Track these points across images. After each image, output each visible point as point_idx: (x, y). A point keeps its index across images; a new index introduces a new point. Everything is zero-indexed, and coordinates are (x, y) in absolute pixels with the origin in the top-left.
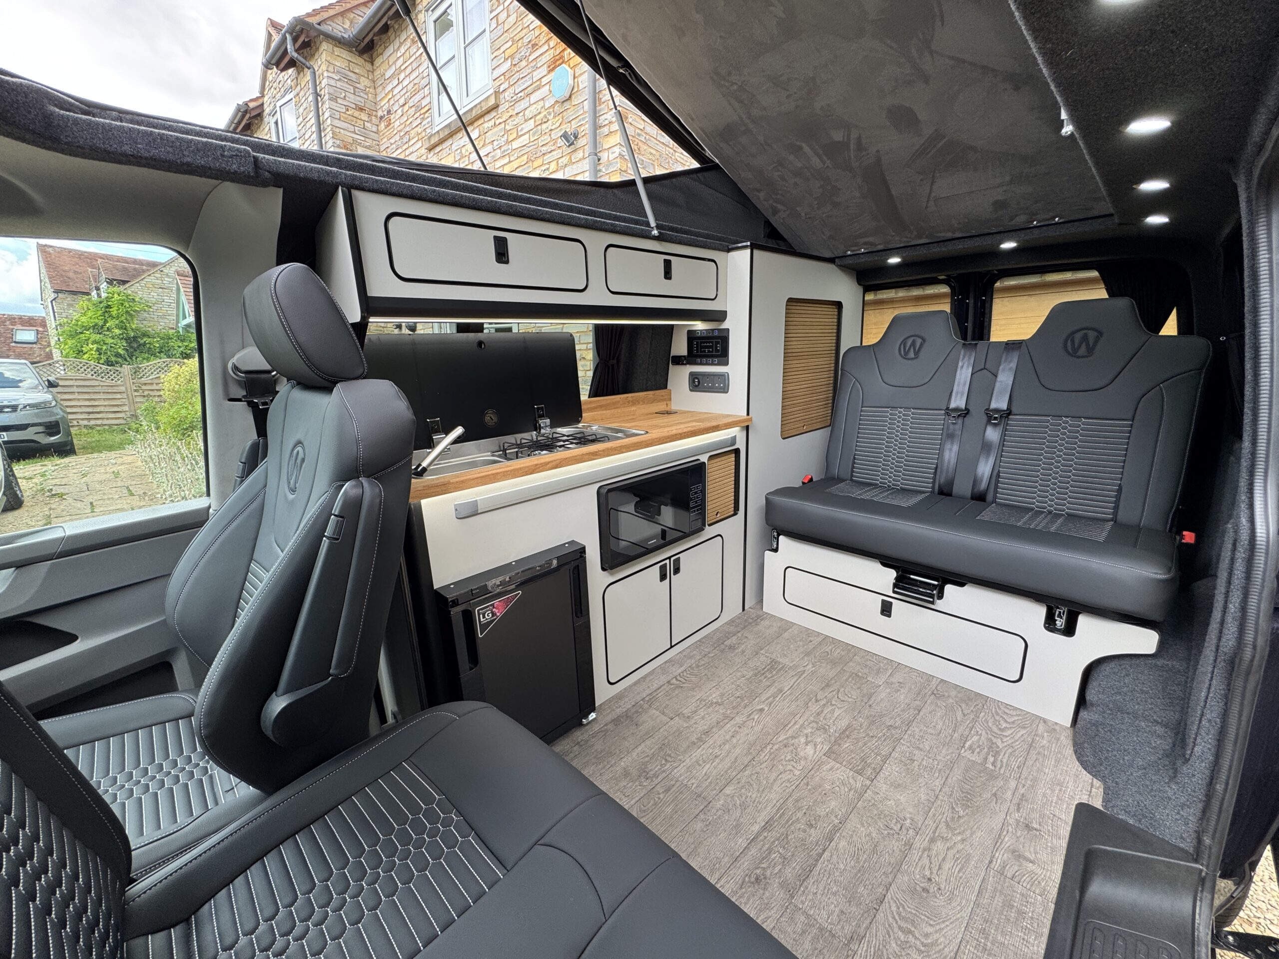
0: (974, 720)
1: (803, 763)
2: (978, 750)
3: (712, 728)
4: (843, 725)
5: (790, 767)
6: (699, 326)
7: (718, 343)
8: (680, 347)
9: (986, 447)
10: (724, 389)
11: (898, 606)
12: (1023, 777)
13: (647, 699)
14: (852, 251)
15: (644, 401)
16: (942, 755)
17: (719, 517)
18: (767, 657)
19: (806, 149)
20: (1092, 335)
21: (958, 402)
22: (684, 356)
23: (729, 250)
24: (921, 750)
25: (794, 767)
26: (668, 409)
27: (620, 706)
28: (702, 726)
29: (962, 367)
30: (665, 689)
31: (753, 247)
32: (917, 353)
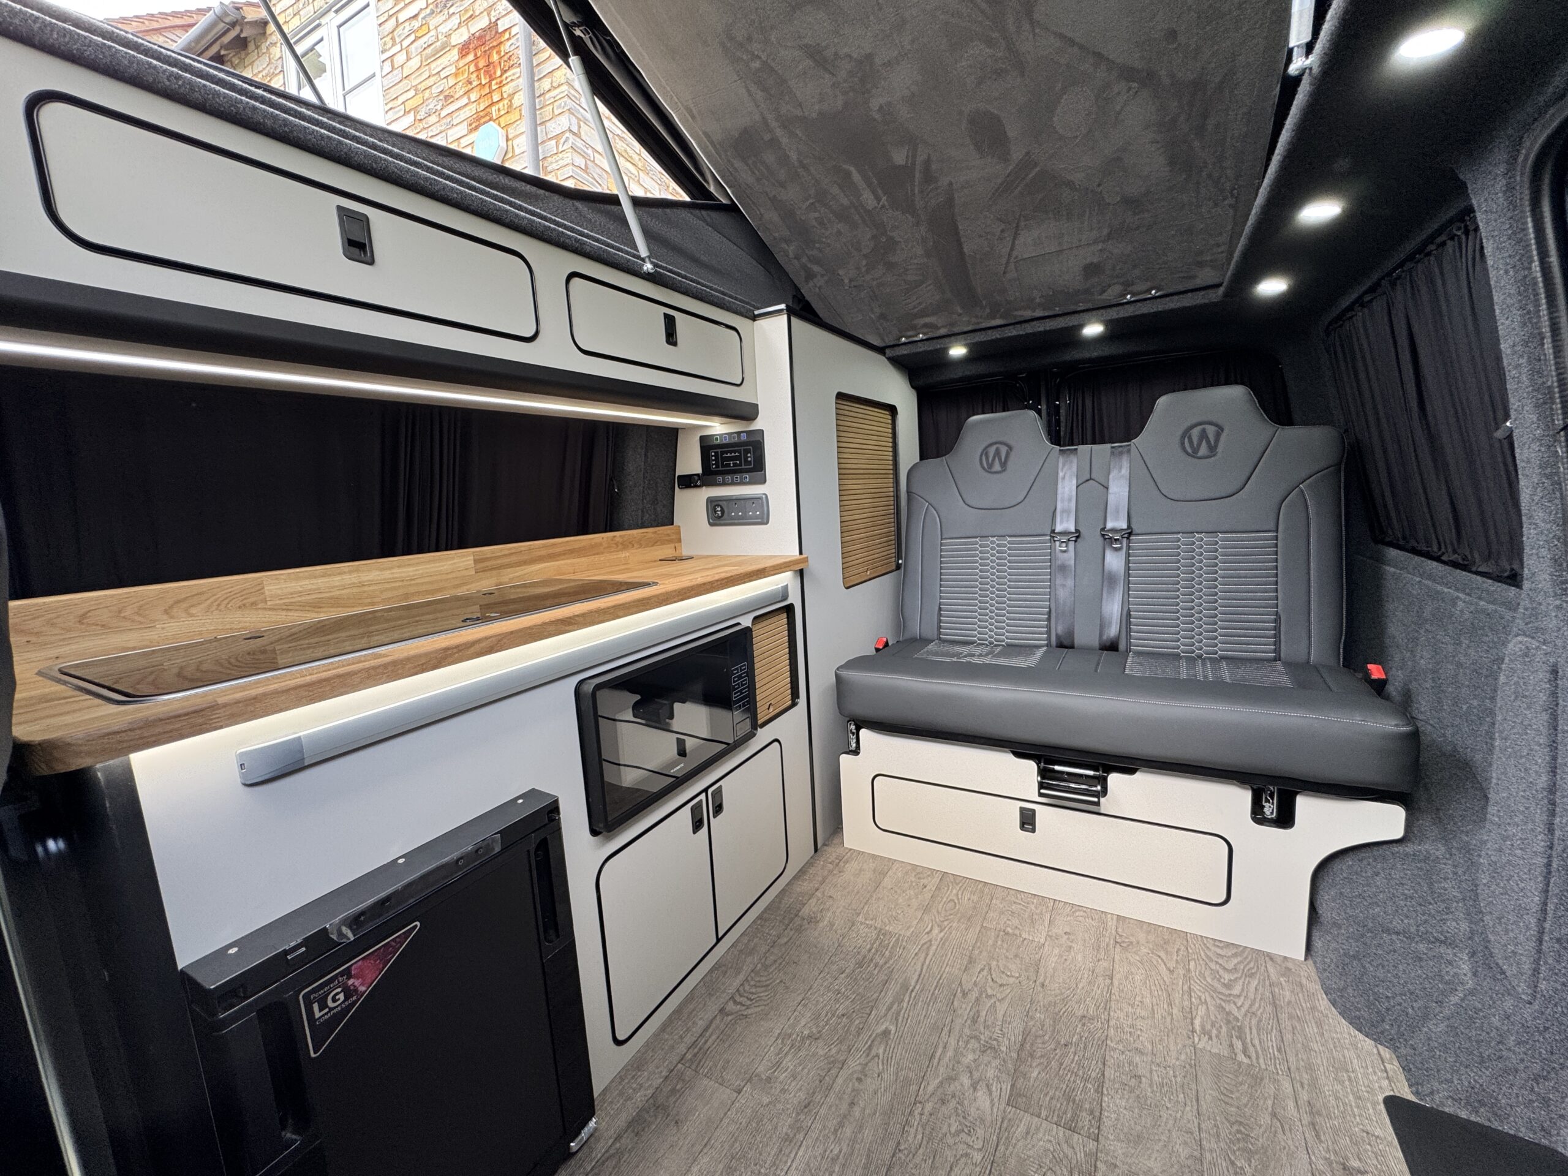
0: (1187, 977)
1: (980, 1132)
2: (1214, 1032)
3: (814, 1093)
4: (1016, 1032)
5: (961, 1150)
6: (718, 428)
7: (748, 451)
8: (690, 462)
9: (1109, 580)
10: (762, 518)
11: (1045, 815)
12: (1293, 1068)
13: (689, 1056)
14: (906, 337)
15: (641, 543)
16: (1174, 1054)
17: (773, 712)
18: (869, 927)
19: (856, 177)
20: (1211, 430)
21: (1064, 524)
22: (698, 475)
23: (754, 318)
24: (1141, 1052)
25: (969, 1145)
26: (677, 554)
27: (641, 1086)
28: (796, 1095)
29: (1064, 478)
30: (718, 1027)
31: (791, 312)
32: (1004, 465)
